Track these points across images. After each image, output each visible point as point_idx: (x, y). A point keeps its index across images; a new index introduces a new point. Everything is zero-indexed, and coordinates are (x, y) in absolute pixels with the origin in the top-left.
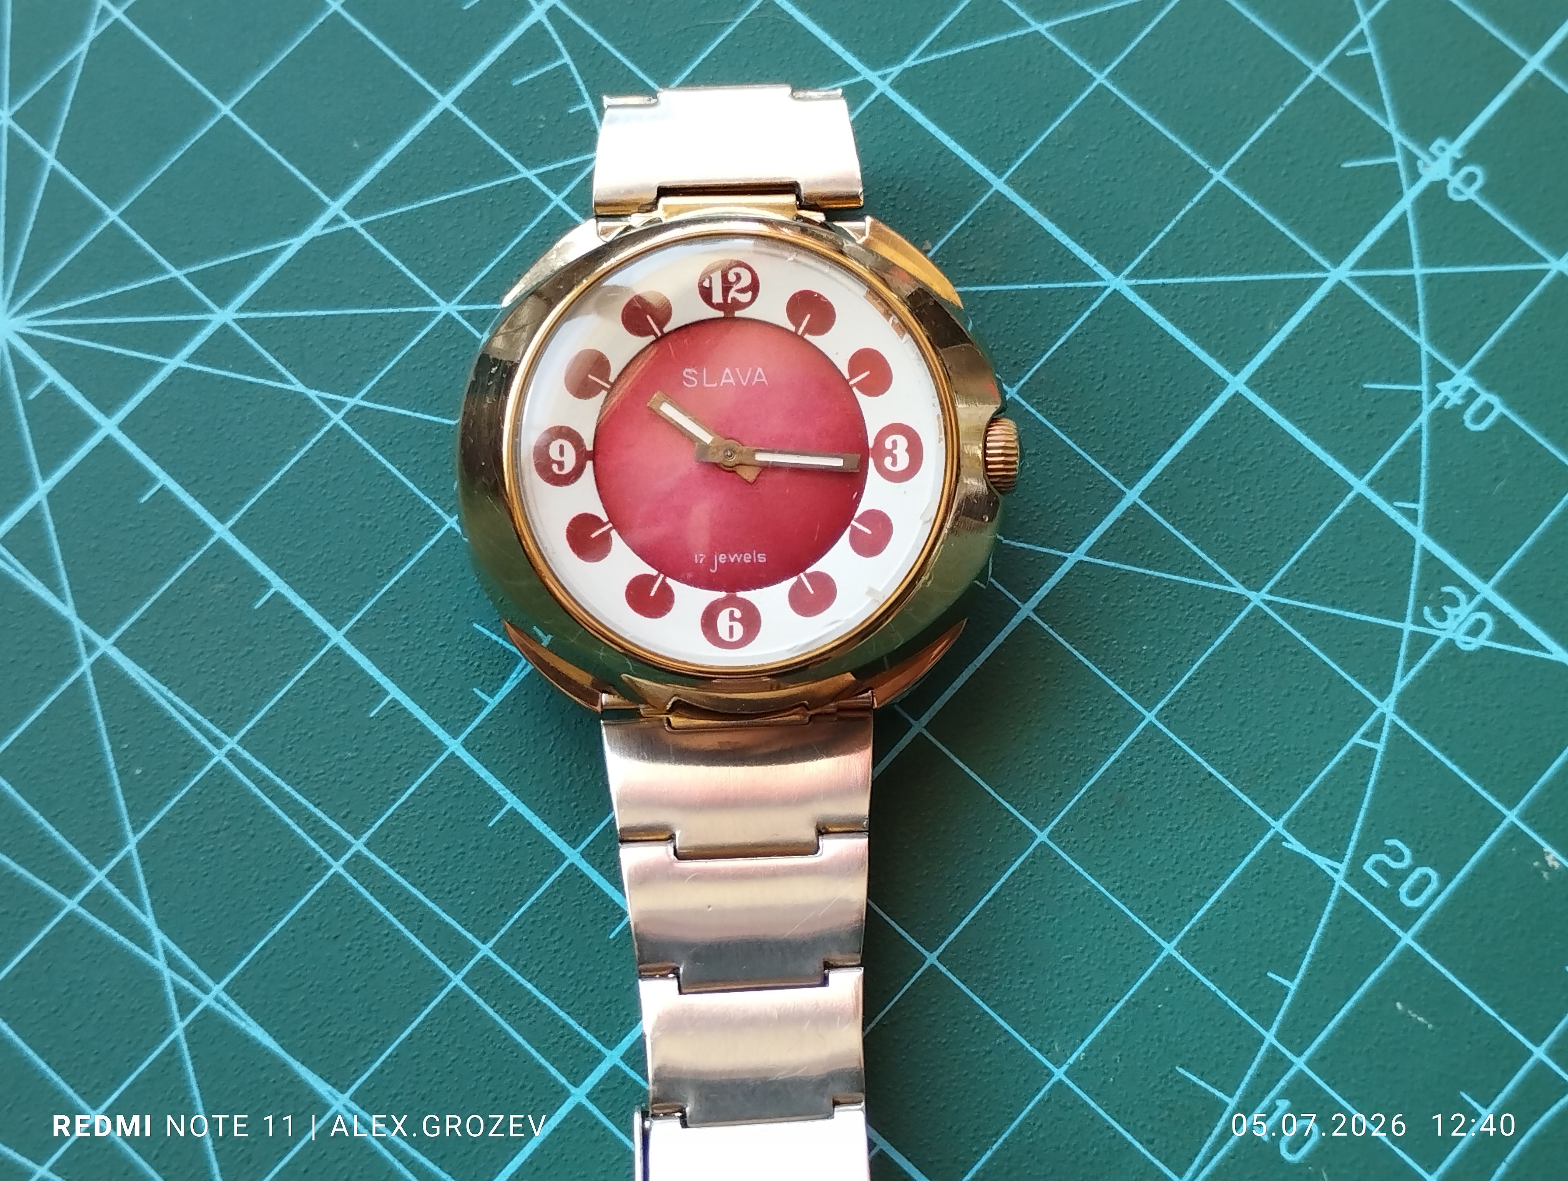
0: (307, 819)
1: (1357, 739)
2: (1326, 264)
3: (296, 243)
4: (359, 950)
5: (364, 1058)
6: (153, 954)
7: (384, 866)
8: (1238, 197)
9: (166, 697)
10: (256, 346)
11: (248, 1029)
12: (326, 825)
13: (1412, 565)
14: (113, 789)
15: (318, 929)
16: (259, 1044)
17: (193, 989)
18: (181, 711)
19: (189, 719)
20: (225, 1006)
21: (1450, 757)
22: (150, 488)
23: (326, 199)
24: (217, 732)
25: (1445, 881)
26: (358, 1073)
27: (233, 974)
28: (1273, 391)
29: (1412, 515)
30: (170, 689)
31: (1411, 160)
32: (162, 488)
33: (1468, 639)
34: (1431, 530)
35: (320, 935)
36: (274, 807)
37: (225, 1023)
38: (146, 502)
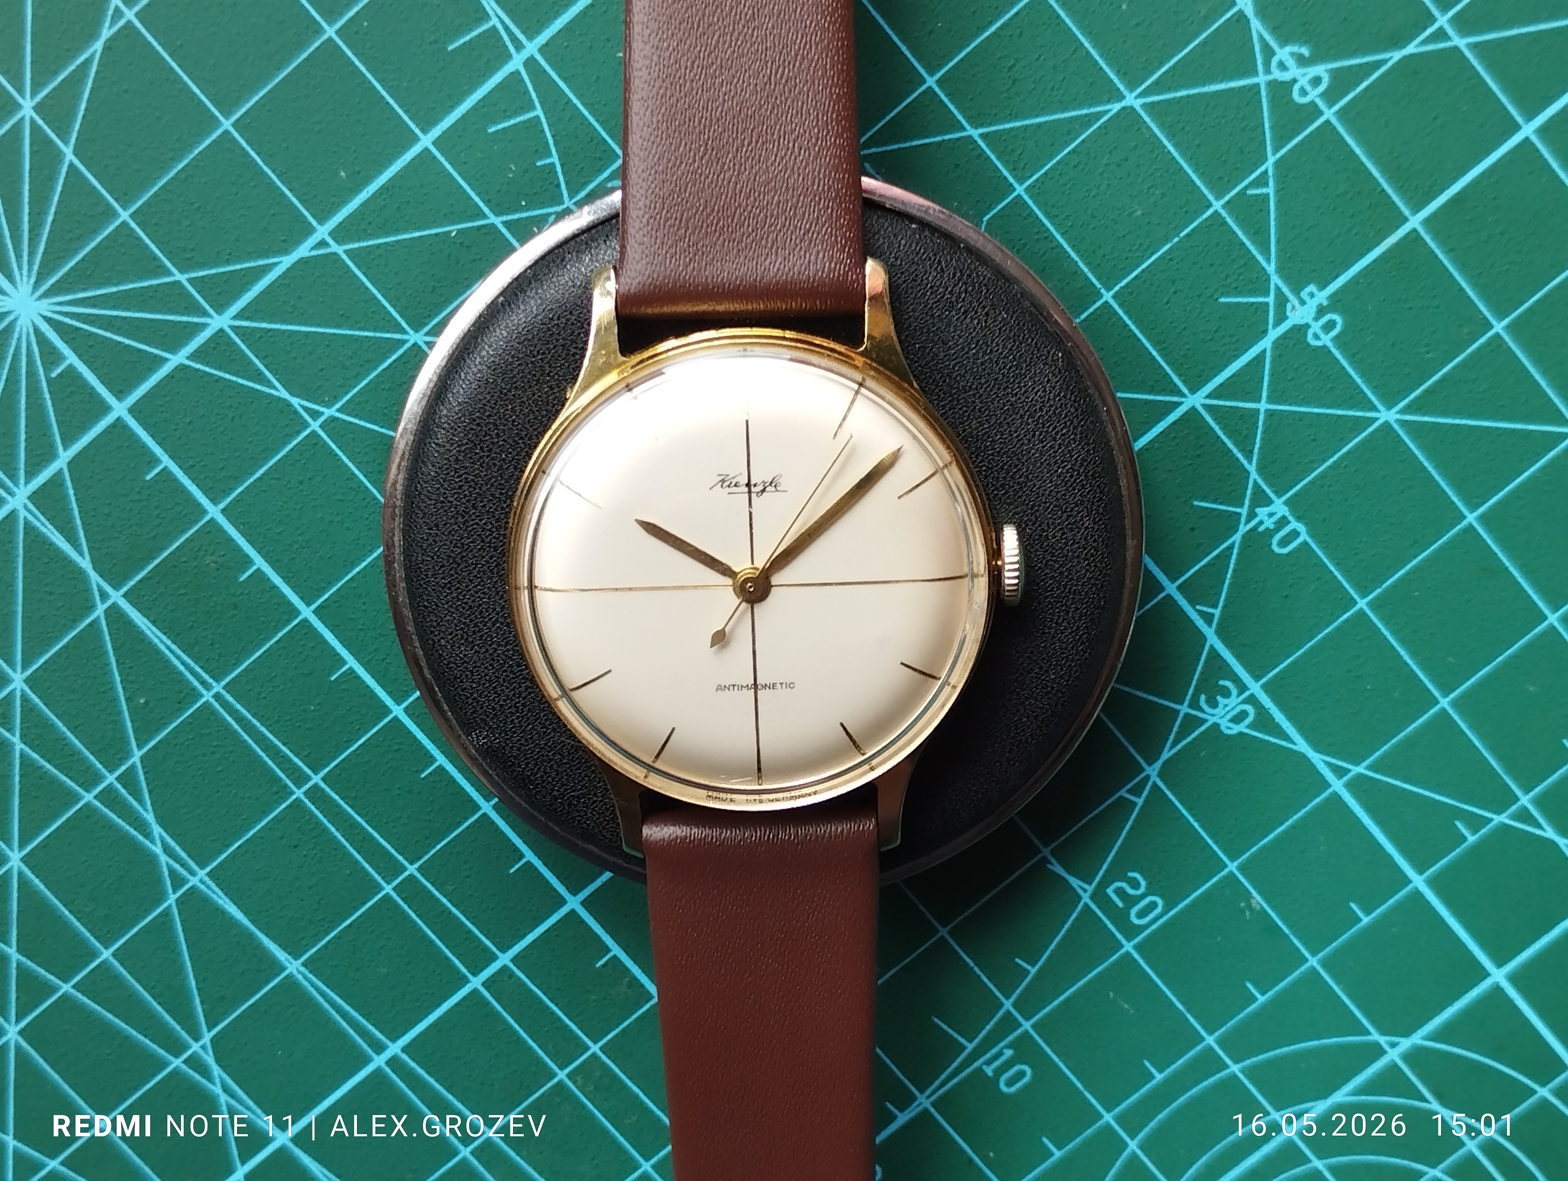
0: (277, 754)
1: (1123, 793)
2: (1185, 390)
3: (287, 261)
4: (313, 858)
5: (313, 937)
6: (153, 841)
7: (336, 797)
8: (1121, 318)
9: (164, 644)
10: (248, 350)
11: (226, 906)
12: (291, 760)
13: (1199, 660)
14: (120, 713)
15: (282, 838)
16: (232, 918)
17: (184, 872)
18: (178, 658)
19: (183, 663)
20: (208, 887)
21: (1194, 816)
22: (154, 467)
23: (314, 223)
24: (206, 677)
25: (1167, 908)
26: (308, 947)
27: (214, 864)
29: (1208, 618)
30: (169, 638)
31: (1282, 301)
32: (165, 468)
33: (1231, 725)
34: (1223, 632)
35: (283, 843)
36: (250, 741)
37: (206, 900)
38: (151, 480)
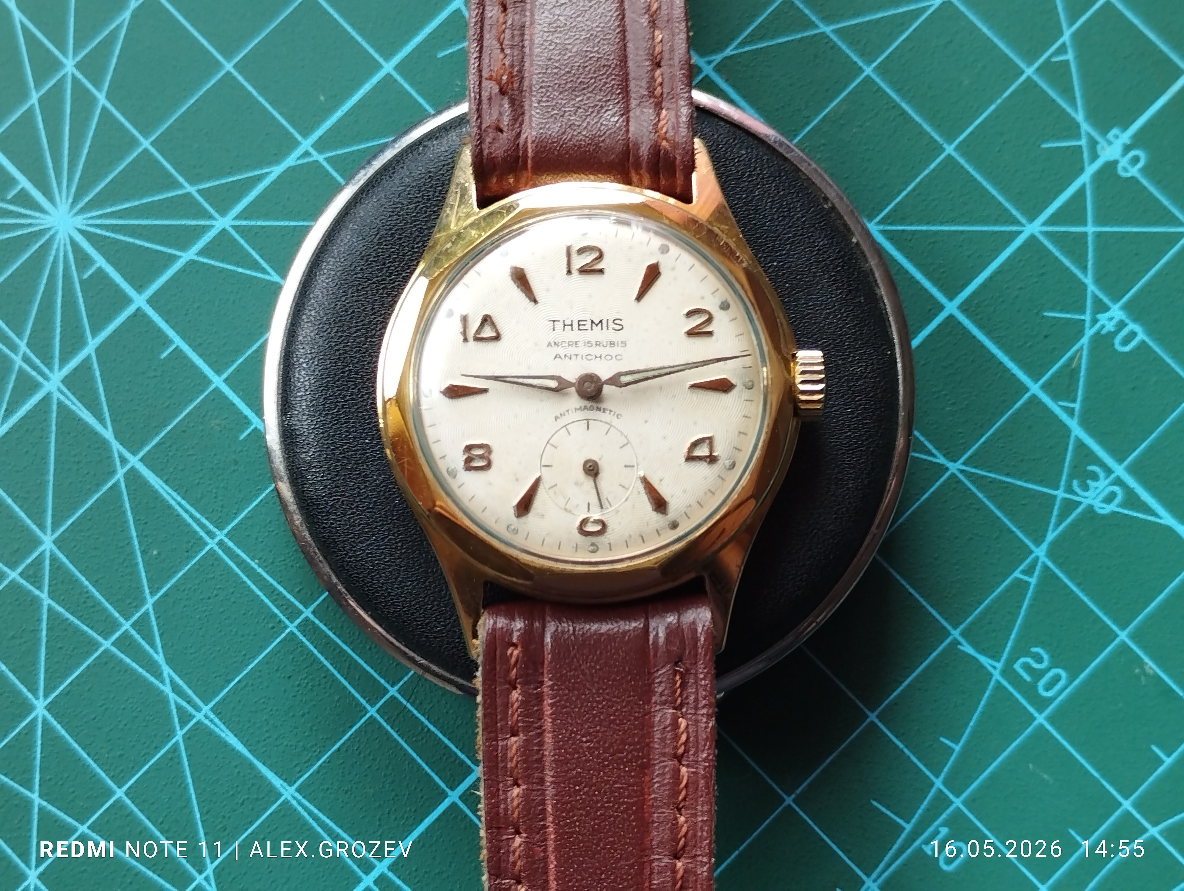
0: (272, 592)
1: (1017, 574)
2: (1023, 221)
3: (276, 171)
4: (306, 687)
5: (305, 762)
6: (163, 682)
7: (324, 628)
8: (962, 167)
9: (175, 500)
10: (246, 246)
11: (227, 739)
12: (285, 597)
13: (1067, 449)
14: (137, 564)
15: (277, 670)
16: (233, 749)
17: (190, 709)
18: (187, 511)
19: (192, 516)
20: (212, 721)
21: (1083, 590)
22: (168, 347)
23: (299, 138)
24: (211, 527)
25: (1072, 678)
26: (301, 773)
27: (217, 699)
28: (977, 314)
29: (1070, 412)
30: (179, 494)
31: (1093, 144)
32: (177, 348)
33: (1104, 505)
34: (1084, 423)
35: (278, 675)
36: (249, 583)
37: (211, 733)
38: (165, 358)
